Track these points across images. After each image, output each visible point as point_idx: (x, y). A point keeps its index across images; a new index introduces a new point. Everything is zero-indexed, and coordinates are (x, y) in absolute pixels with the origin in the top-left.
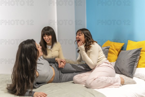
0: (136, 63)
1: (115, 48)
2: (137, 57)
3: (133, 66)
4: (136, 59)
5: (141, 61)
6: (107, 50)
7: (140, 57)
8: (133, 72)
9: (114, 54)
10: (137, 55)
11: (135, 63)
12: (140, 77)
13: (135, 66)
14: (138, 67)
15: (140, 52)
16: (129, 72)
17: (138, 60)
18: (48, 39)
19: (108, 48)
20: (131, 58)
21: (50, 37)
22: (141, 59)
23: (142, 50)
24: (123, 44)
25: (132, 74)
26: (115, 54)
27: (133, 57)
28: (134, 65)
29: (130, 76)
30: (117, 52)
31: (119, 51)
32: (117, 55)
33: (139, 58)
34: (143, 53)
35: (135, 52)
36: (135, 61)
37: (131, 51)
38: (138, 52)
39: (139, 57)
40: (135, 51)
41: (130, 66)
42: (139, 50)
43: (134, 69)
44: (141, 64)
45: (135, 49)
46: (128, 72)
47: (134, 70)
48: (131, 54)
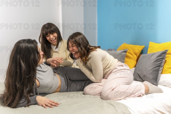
0: (161, 68)
1: (133, 52)
2: (162, 61)
3: (157, 72)
4: (161, 63)
5: (166, 66)
6: (124, 53)
7: (166, 61)
8: (157, 78)
9: (132, 59)
10: (162, 58)
11: (159, 68)
12: (166, 85)
13: (160, 72)
14: (163, 73)
15: (166, 54)
16: (153, 79)
17: (163, 64)
18: (53, 38)
19: (126, 52)
20: (155, 61)
21: (56, 35)
22: (166, 64)
23: (168, 52)
24: (143, 46)
25: (156, 81)
26: (134, 59)
27: (157, 61)
28: (158, 70)
29: (154, 83)
30: (136, 57)
31: (138, 55)
32: (136, 59)
33: (164, 62)
34: (169, 56)
35: (159, 55)
36: (159, 66)
37: (154, 54)
38: (163, 55)
39: (164, 60)
40: (159, 53)
41: (154, 72)
42: (165, 53)
43: (159, 75)
44: (167, 70)
45: (160, 52)
46: (151, 78)
47: (159, 77)
48: (154, 57)
